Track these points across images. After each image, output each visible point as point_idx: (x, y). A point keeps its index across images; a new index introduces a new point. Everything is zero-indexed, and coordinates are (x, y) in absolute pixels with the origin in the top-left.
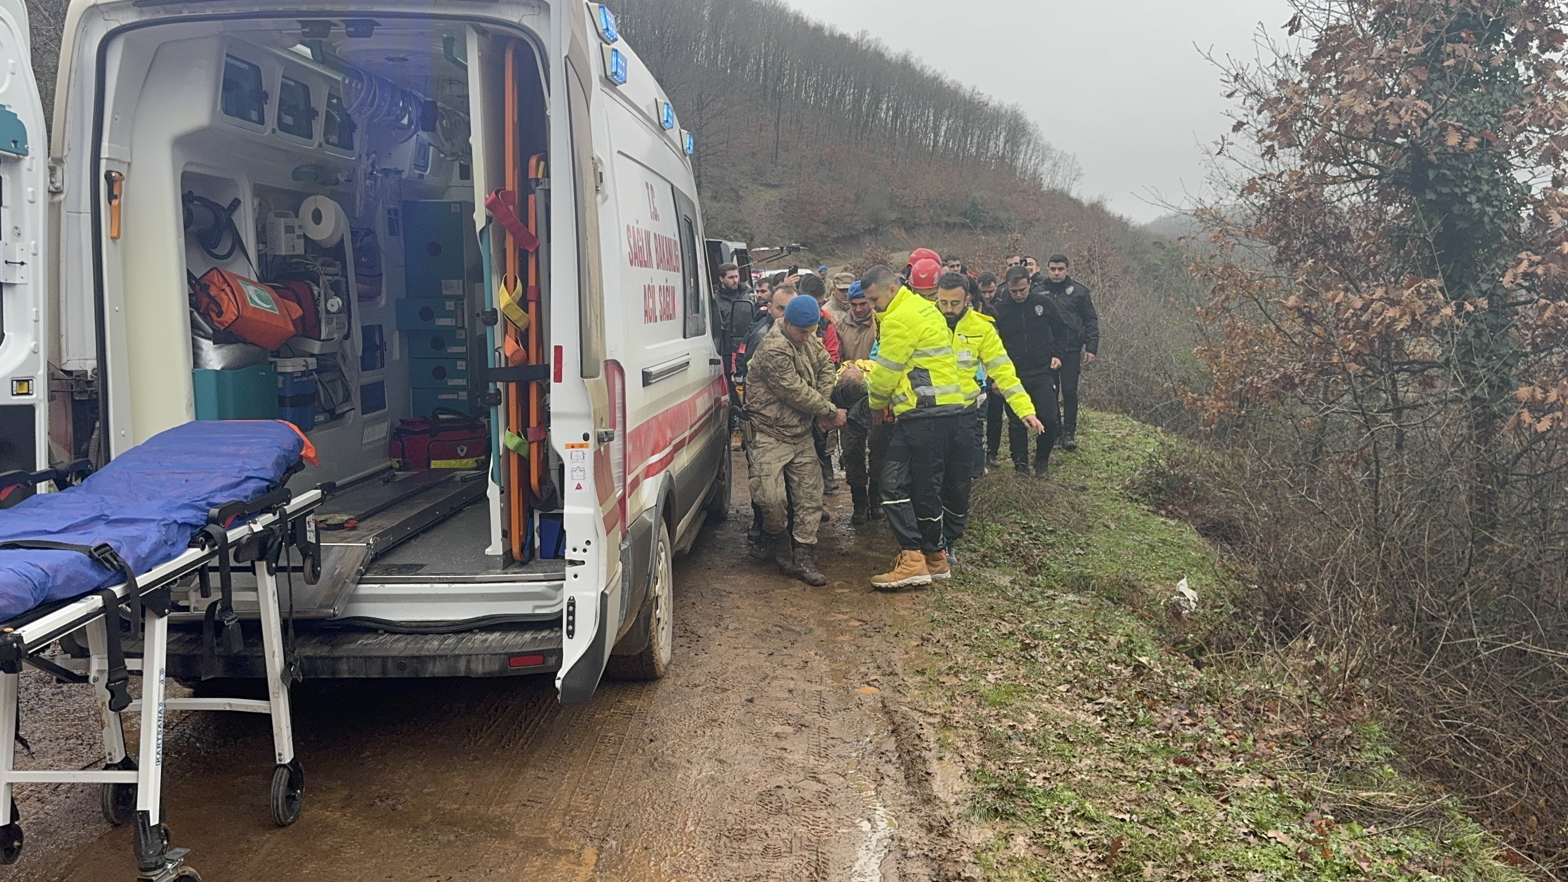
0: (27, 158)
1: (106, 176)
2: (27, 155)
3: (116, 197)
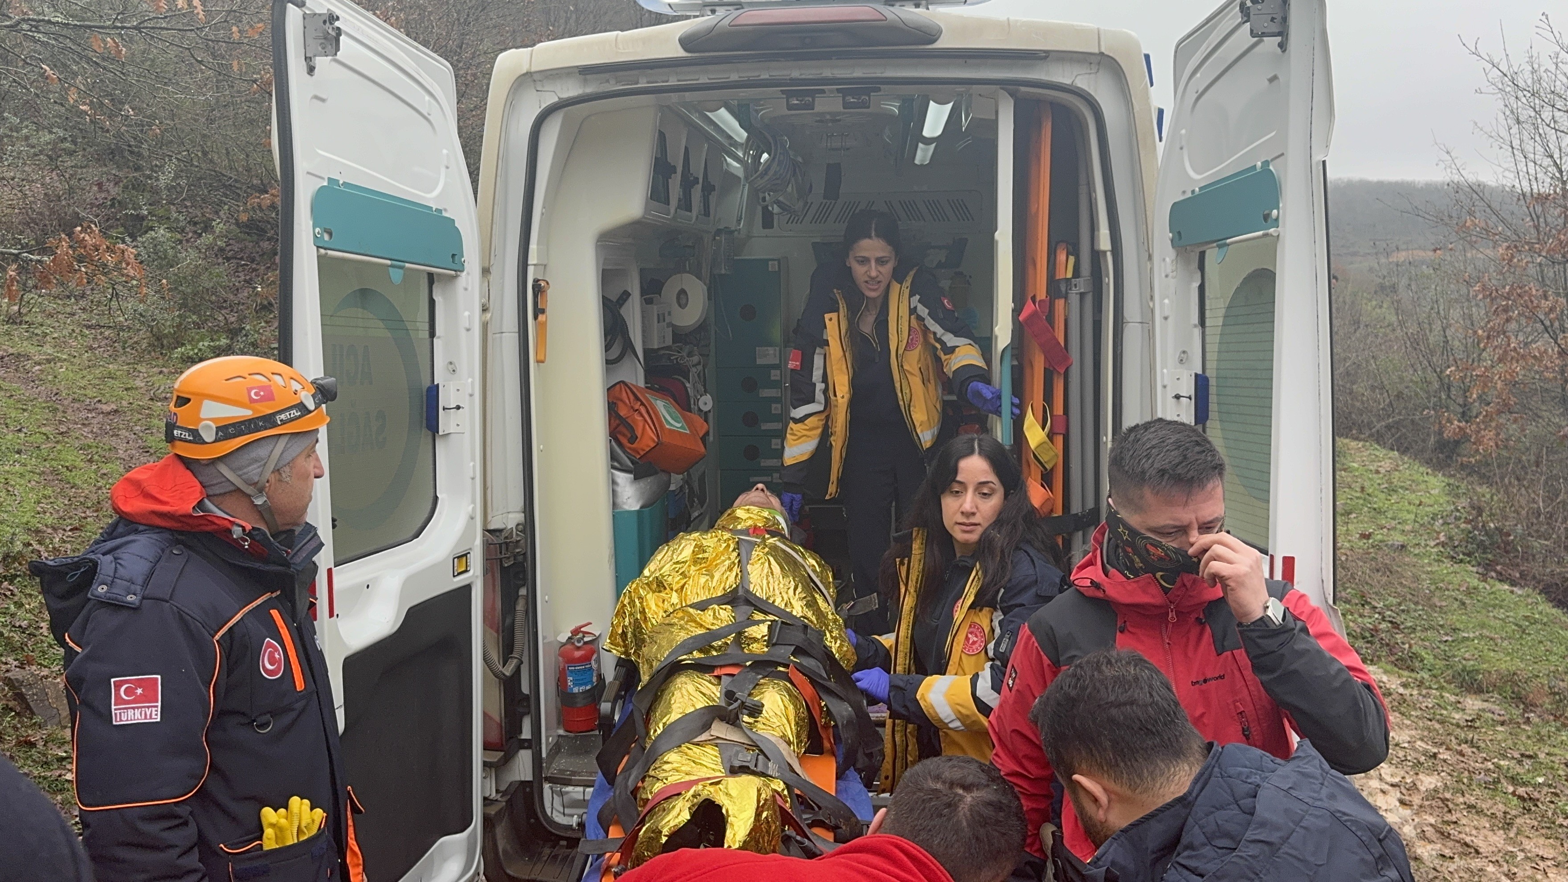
0: (464, 274)
1: (533, 286)
2: (462, 271)
3: (543, 311)
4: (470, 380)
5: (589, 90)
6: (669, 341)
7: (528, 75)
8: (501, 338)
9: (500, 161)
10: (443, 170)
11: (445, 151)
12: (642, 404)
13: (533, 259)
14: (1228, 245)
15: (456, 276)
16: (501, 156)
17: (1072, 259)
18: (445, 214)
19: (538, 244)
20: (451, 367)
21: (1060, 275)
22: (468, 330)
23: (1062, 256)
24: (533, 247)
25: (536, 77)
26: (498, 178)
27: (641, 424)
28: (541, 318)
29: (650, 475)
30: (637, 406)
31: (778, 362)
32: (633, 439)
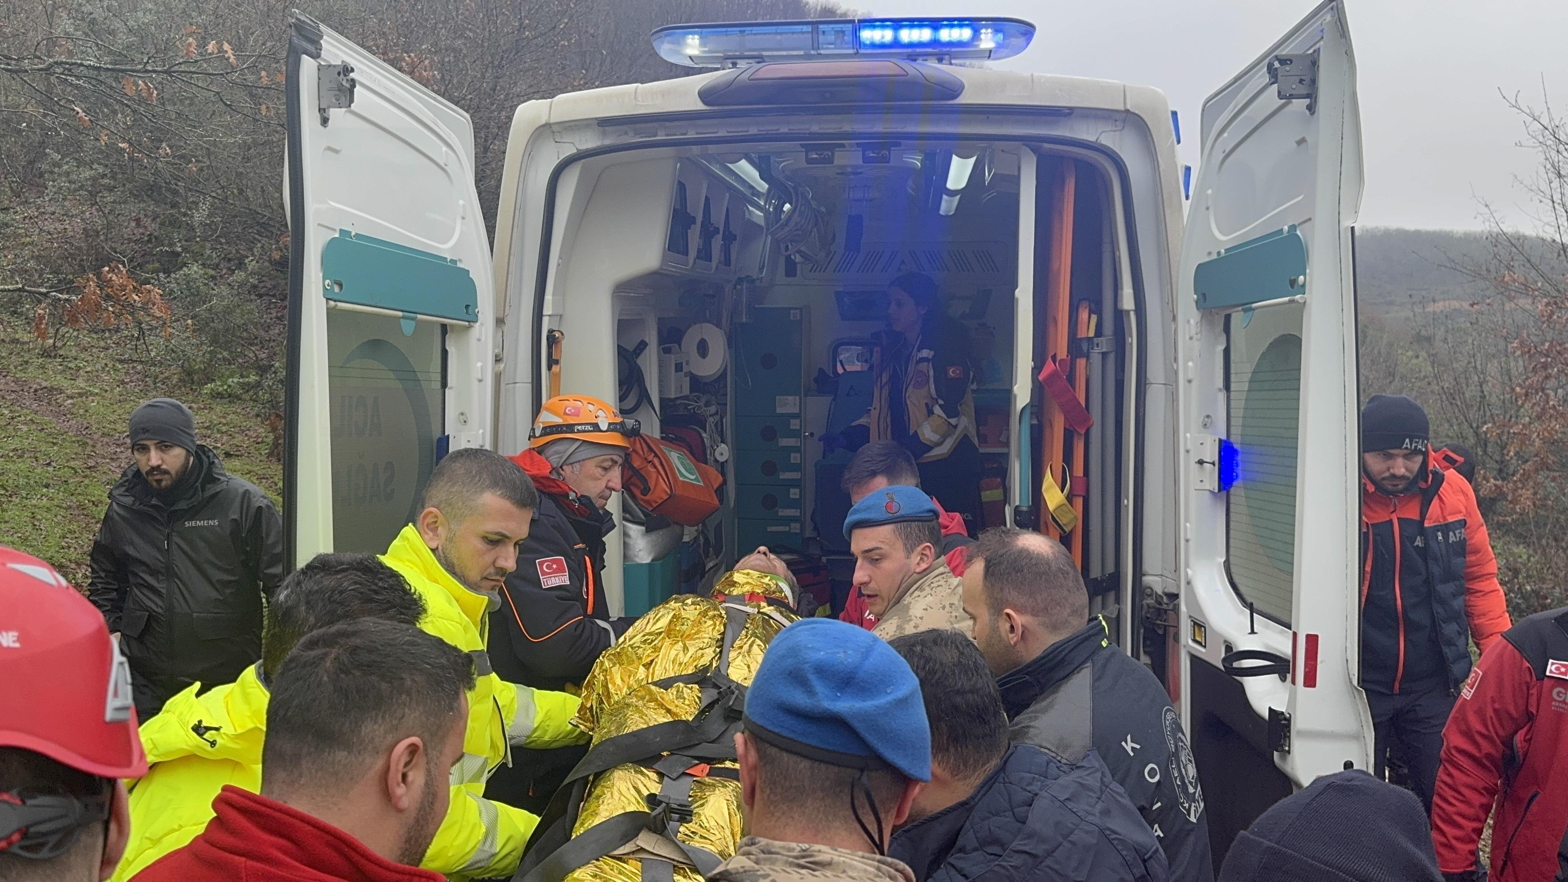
0: (477, 325)
1: (548, 337)
2: (476, 322)
3: (557, 362)
4: (481, 431)
5: (608, 142)
6: (686, 391)
7: (547, 126)
8: (515, 387)
9: (517, 212)
10: (459, 222)
11: (461, 202)
12: (656, 455)
13: (548, 310)
14: (1254, 309)
15: (470, 327)
16: (518, 207)
17: (1094, 318)
18: (459, 265)
19: (554, 295)
20: (461, 417)
21: (1082, 334)
22: (480, 381)
23: (1084, 315)
24: (548, 297)
25: (555, 128)
26: (515, 229)
27: (654, 476)
28: (555, 368)
29: (661, 528)
30: (651, 457)
31: (798, 411)
32: (646, 491)
